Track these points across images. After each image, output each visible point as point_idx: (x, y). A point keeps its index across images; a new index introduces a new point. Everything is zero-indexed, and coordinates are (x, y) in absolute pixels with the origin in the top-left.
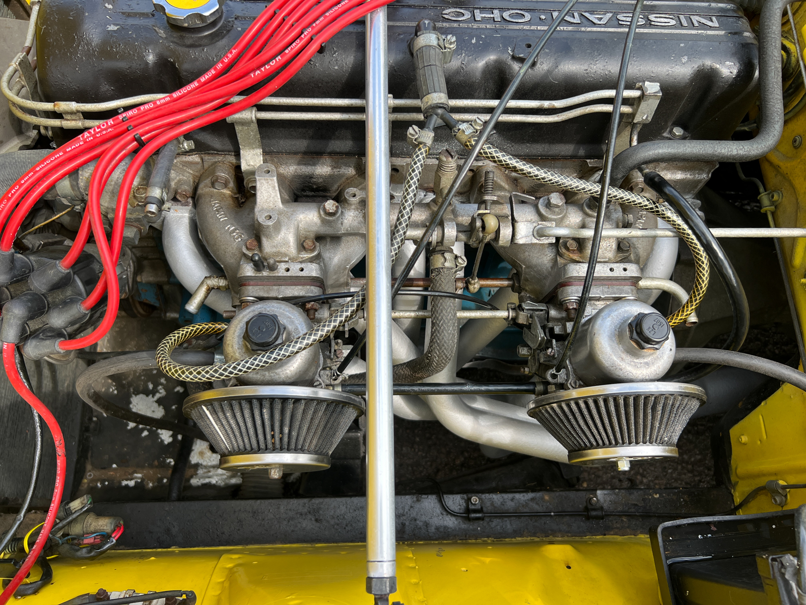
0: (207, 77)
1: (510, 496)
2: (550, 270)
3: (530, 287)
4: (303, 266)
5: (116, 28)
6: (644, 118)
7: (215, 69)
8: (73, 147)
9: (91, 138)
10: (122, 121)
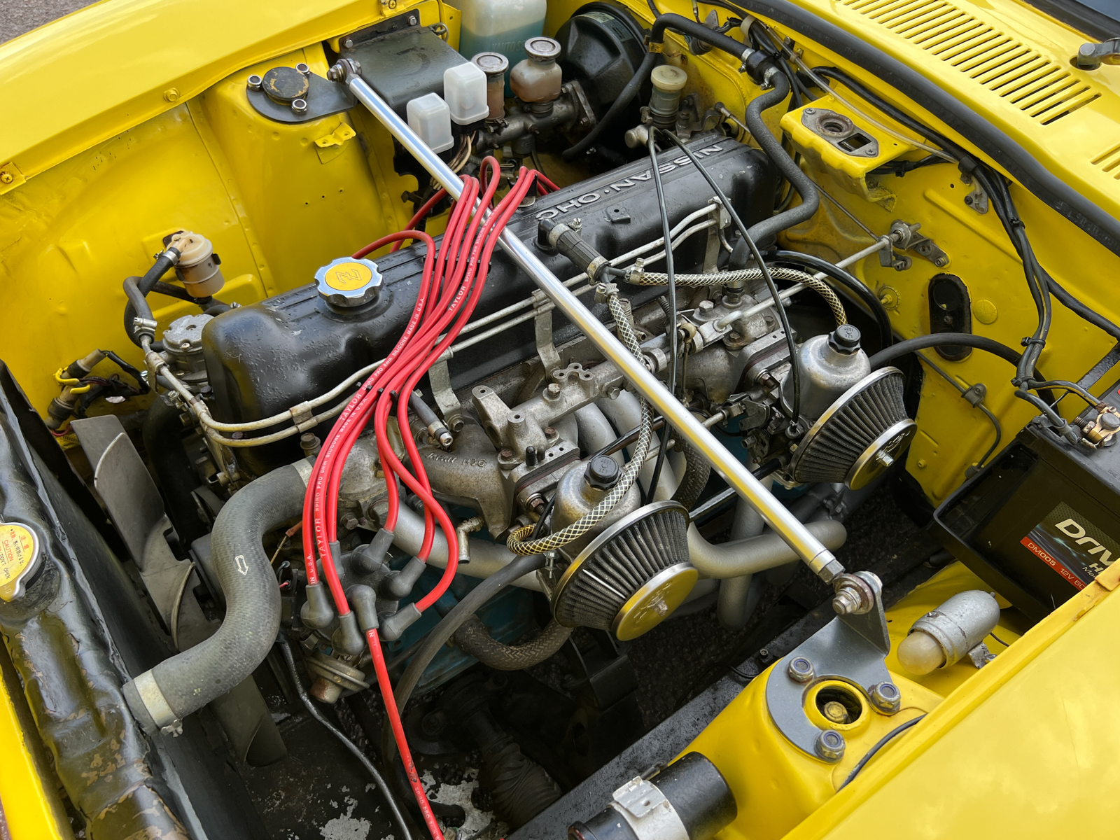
0: (411, 329)
1: (788, 632)
2: (728, 366)
3: (717, 394)
4: (560, 446)
5: (299, 332)
6: (727, 222)
7: (415, 320)
8: (344, 427)
9: (354, 414)
10: (368, 390)
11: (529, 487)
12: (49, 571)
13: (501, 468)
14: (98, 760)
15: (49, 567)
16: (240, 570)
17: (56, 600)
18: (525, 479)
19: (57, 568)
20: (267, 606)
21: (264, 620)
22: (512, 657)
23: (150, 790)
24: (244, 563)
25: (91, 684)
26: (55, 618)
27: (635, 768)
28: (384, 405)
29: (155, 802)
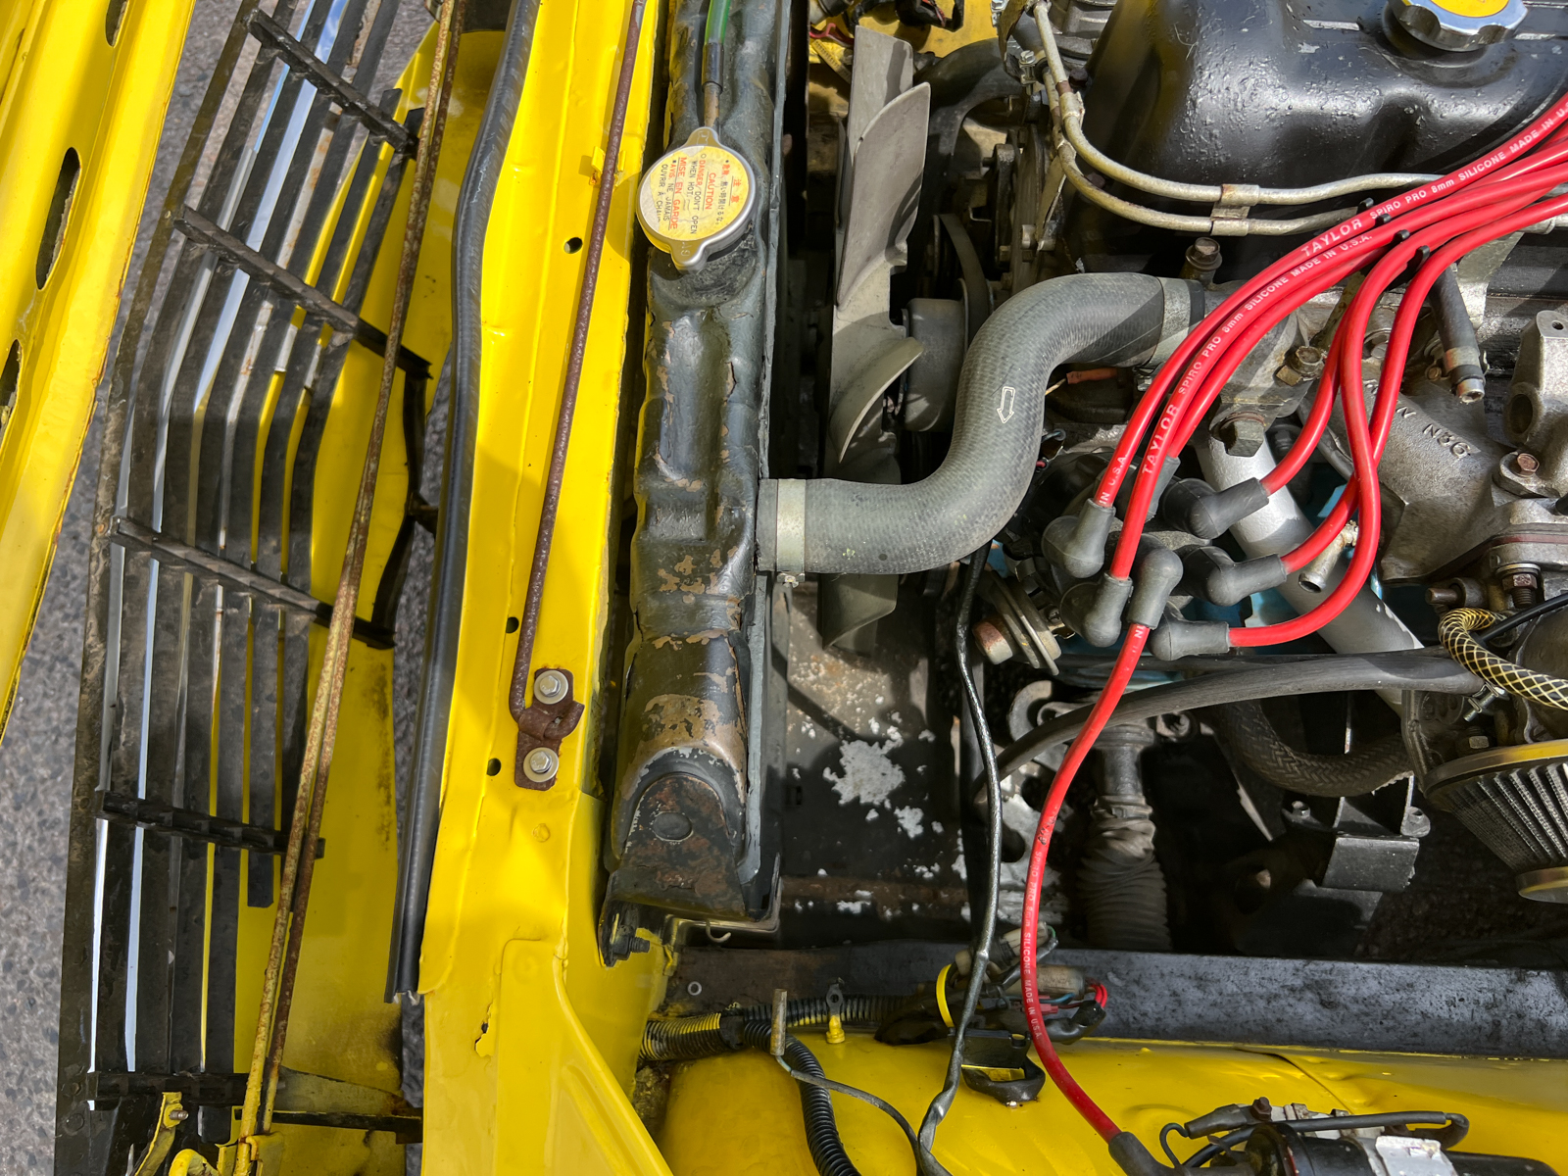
0: (1522, 144)
5: (1313, 49)
7: (1538, 129)
8: (1303, 268)
9: (1332, 253)
10: (1379, 222)
11: (1531, 545)
12: (744, 250)
13: (1495, 479)
14: (686, 565)
15: (746, 244)
16: (999, 411)
17: (735, 301)
18: (1533, 527)
19: (755, 253)
20: (1008, 489)
21: (993, 509)
22: (1281, 764)
23: (731, 649)
24: (1012, 403)
25: (725, 454)
26: (722, 327)
27: (1319, 994)
28: (1396, 263)
29: (729, 671)
